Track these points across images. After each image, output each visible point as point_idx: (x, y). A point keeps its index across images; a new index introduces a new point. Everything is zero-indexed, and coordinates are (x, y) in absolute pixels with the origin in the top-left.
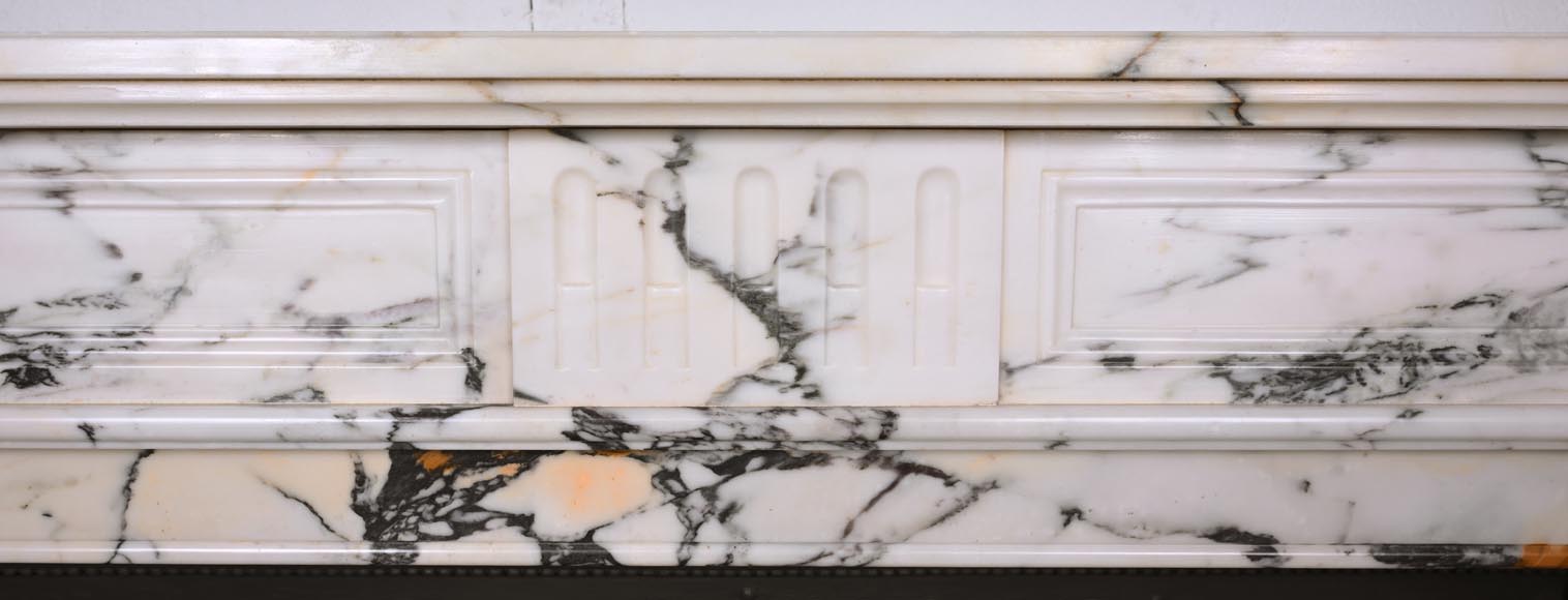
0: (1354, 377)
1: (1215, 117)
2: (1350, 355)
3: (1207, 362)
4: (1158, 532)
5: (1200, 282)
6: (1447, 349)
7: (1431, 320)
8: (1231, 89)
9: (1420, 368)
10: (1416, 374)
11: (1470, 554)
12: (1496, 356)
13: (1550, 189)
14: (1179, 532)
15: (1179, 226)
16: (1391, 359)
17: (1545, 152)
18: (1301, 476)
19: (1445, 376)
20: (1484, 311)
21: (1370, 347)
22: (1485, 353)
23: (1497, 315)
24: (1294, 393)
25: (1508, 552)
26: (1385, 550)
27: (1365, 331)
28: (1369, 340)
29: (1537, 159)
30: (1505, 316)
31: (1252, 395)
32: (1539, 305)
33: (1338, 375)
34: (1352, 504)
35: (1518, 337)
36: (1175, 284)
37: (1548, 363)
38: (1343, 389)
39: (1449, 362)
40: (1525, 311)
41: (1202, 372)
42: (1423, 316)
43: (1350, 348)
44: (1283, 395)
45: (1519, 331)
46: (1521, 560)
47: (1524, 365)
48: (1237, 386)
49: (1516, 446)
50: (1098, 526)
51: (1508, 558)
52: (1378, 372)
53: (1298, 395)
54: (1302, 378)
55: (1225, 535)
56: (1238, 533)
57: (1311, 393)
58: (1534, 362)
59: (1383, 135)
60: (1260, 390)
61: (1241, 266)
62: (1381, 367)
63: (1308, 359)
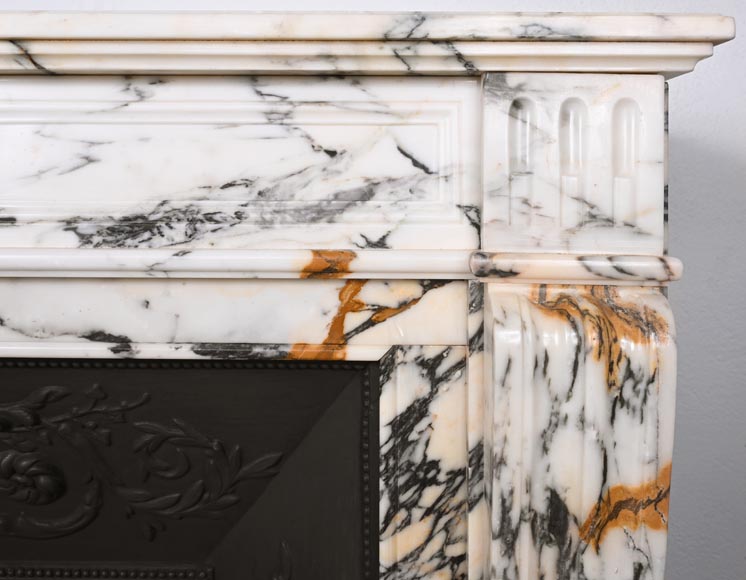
0: (155, 231)
1: (20, 64)
2: (152, 218)
3: (60, 221)
4: (52, 334)
5: (59, 172)
6: (215, 213)
7: (208, 196)
8: (18, 46)
9: (198, 225)
10: (195, 230)
11: (257, 350)
12: (246, 218)
13: (272, 113)
14: (67, 334)
15: (43, 135)
16: (179, 220)
17: (265, 90)
18: (144, 298)
19: (214, 231)
20: (242, 190)
21: (166, 212)
22: (239, 216)
23: (250, 193)
24: (118, 241)
25: (282, 349)
26: (202, 348)
27: (164, 203)
28: (166, 208)
29: (260, 94)
30: (255, 194)
31: (91, 243)
32: (277, 186)
33: (145, 230)
34: (177, 316)
35: (262, 206)
36: (43, 172)
37: (281, 223)
38: (150, 239)
39: (217, 222)
40: (268, 190)
41: (59, 227)
42: (204, 193)
43: (153, 213)
44: (111, 242)
45: (263, 202)
46: (290, 354)
47: (265, 224)
48: (82, 236)
49: (261, 276)
50: (14, 329)
51: (281, 353)
52: (171, 228)
53: (121, 242)
54: (123, 232)
55: (96, 336)
56: (105, 335)
57: (129, 241)
58: (272, 222)
59: (161, 78)
60: (96, 239)
61: (84, 161)
62: (172, 225)
63: (126, 219)
